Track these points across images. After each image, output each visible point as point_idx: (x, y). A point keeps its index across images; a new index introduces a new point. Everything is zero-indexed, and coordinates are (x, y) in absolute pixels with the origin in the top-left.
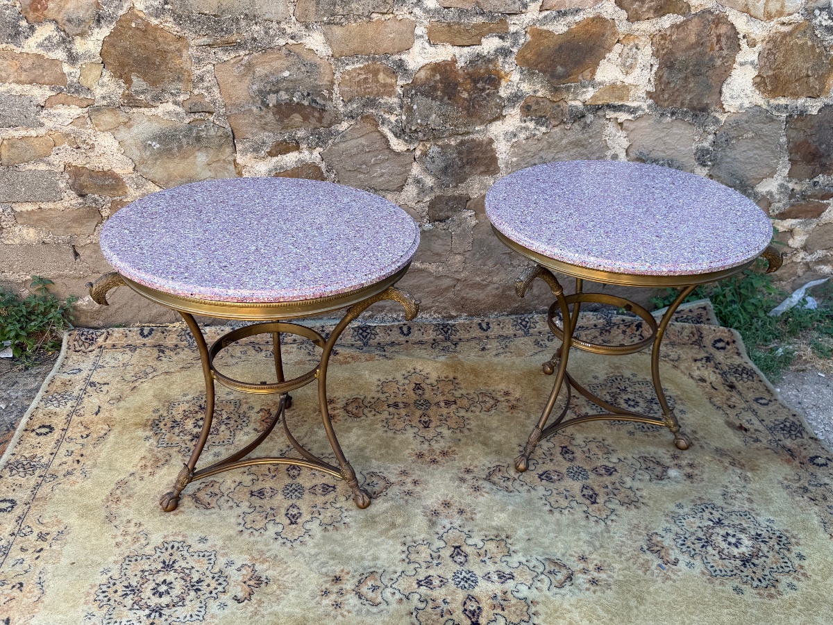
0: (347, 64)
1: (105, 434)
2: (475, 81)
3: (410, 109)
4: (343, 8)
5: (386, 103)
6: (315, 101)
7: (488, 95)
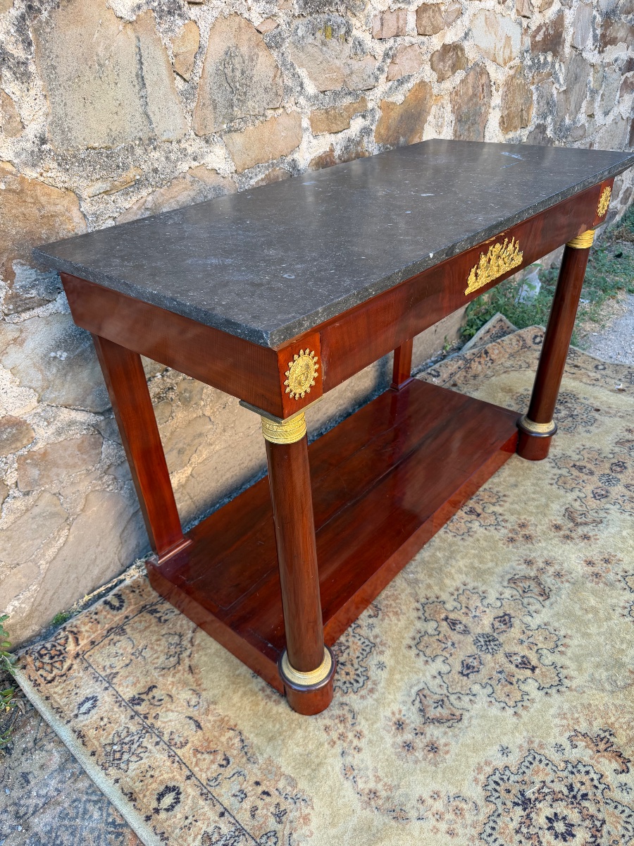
0: (251, 178)
1: (242, 741)
4: (241, 110)
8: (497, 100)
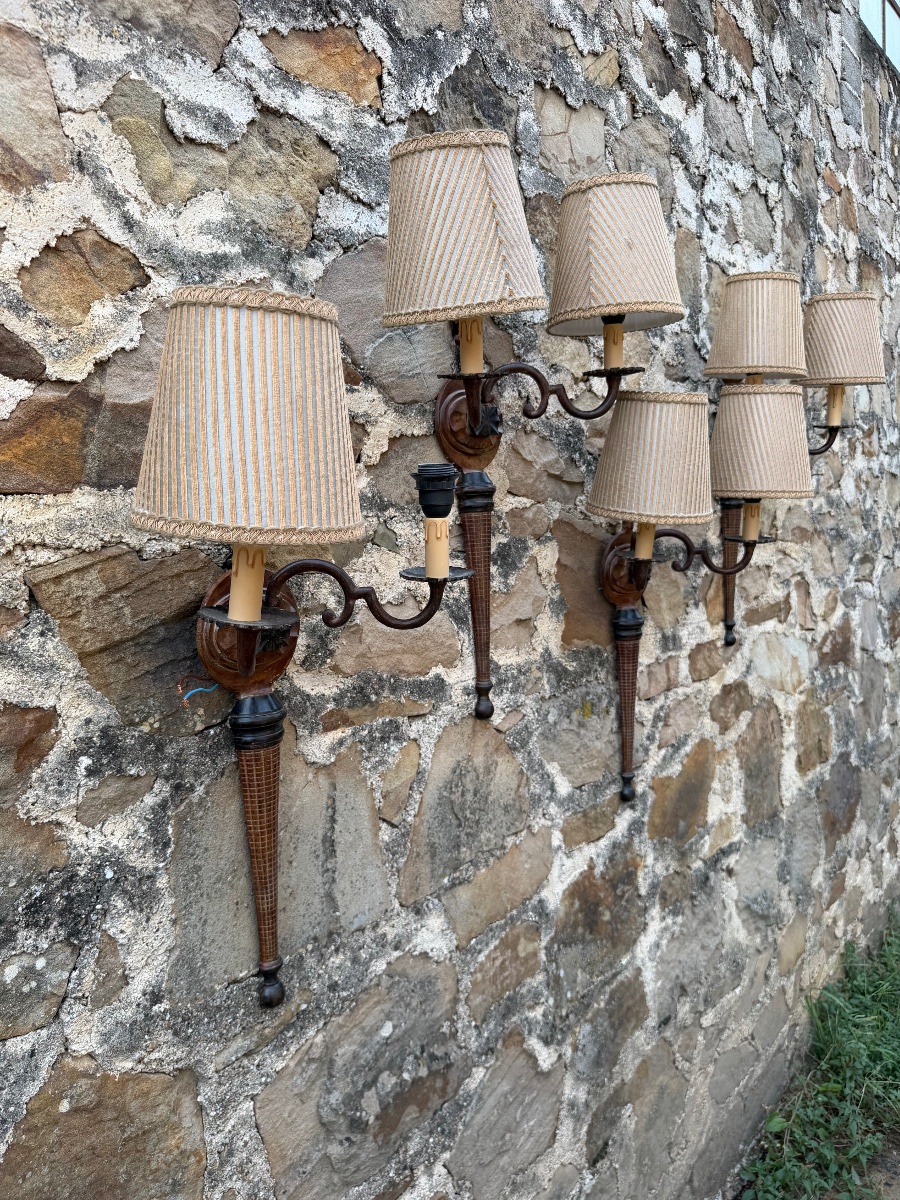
0: (480, 952)
2: (615, 888)
3: (557, 979)
4: (470, 848)
5: (529, 991)
6: (433, 1057)
7: (627, 901)
8: (790, 737)
